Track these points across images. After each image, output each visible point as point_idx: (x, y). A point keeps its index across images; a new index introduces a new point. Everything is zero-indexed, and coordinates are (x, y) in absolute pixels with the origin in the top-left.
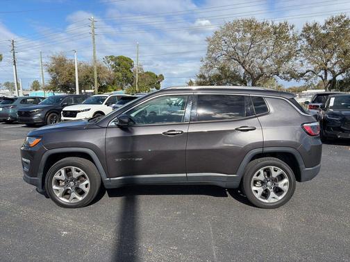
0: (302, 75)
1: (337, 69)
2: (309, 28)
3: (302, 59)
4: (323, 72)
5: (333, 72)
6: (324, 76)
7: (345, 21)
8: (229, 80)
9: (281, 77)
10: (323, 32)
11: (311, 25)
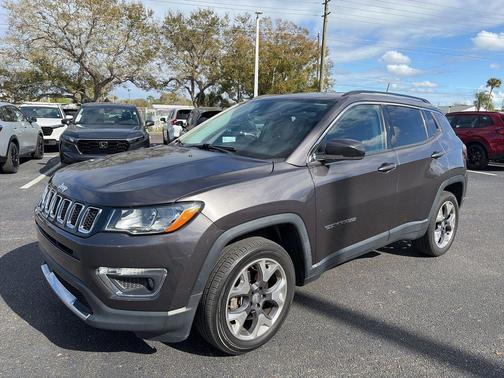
0: (166, 84)
1: (204, 79)
2: (174, 20)
3: (160, 61)
4: (189, 82)
5: (200, 83)
6: (190, 87)
7: (213, 19)
8: (56, 83)
9: (137, 85)
10: (189, 28)
11: (175, 16)
